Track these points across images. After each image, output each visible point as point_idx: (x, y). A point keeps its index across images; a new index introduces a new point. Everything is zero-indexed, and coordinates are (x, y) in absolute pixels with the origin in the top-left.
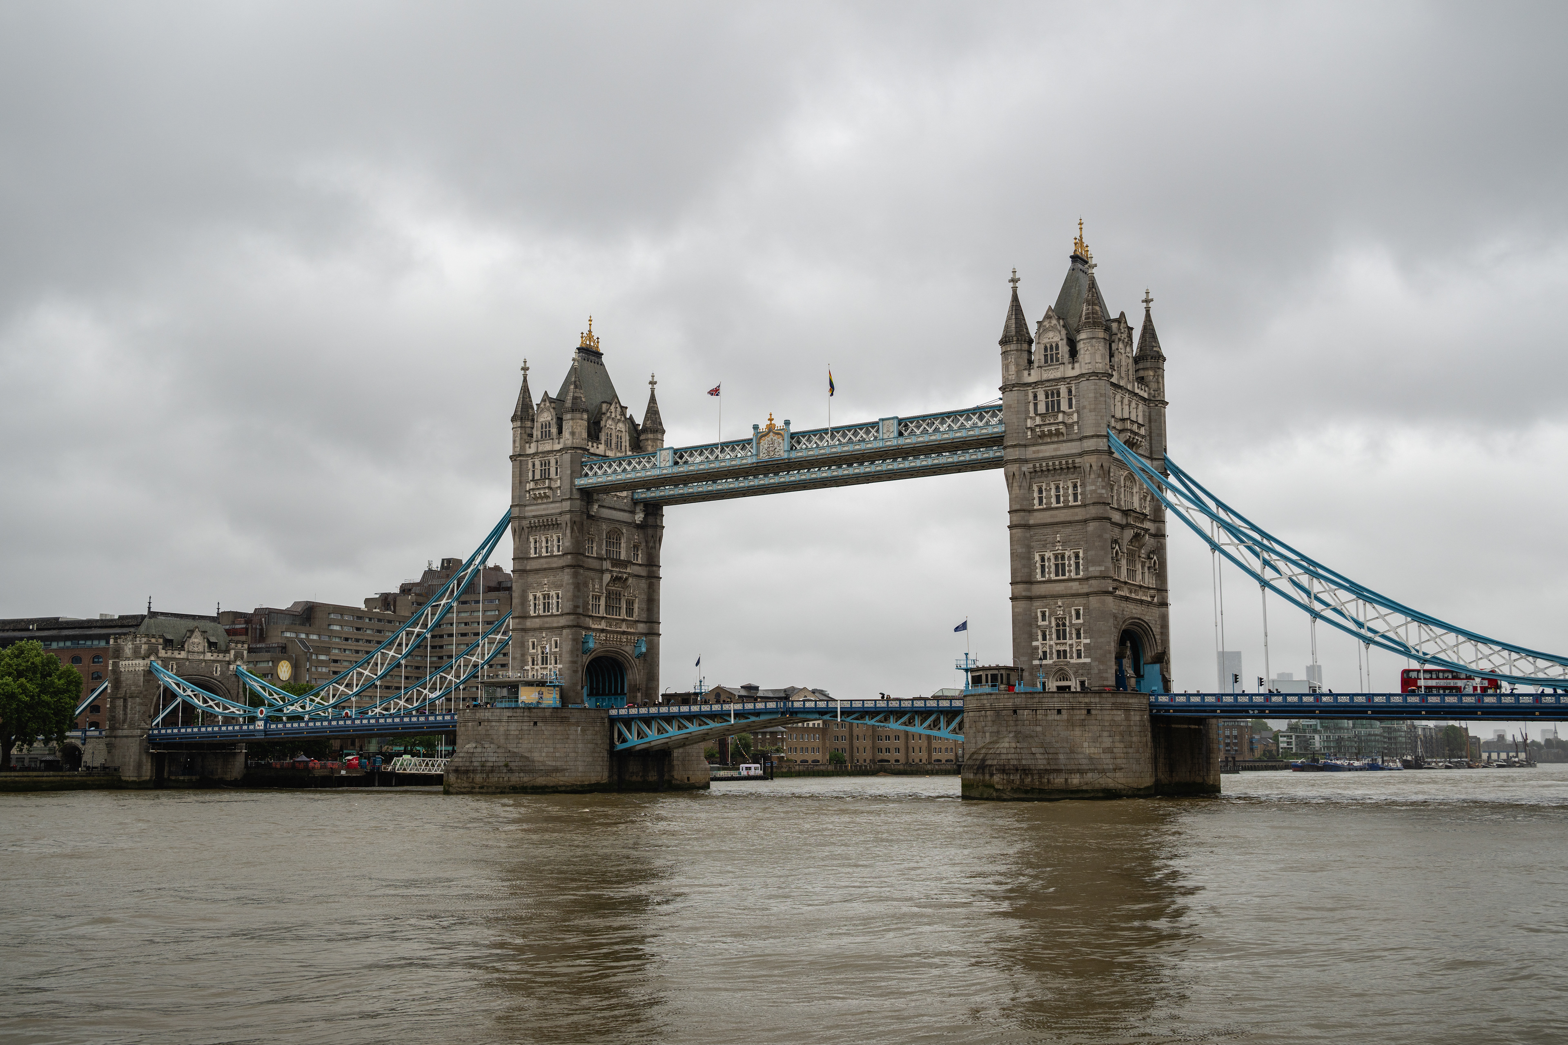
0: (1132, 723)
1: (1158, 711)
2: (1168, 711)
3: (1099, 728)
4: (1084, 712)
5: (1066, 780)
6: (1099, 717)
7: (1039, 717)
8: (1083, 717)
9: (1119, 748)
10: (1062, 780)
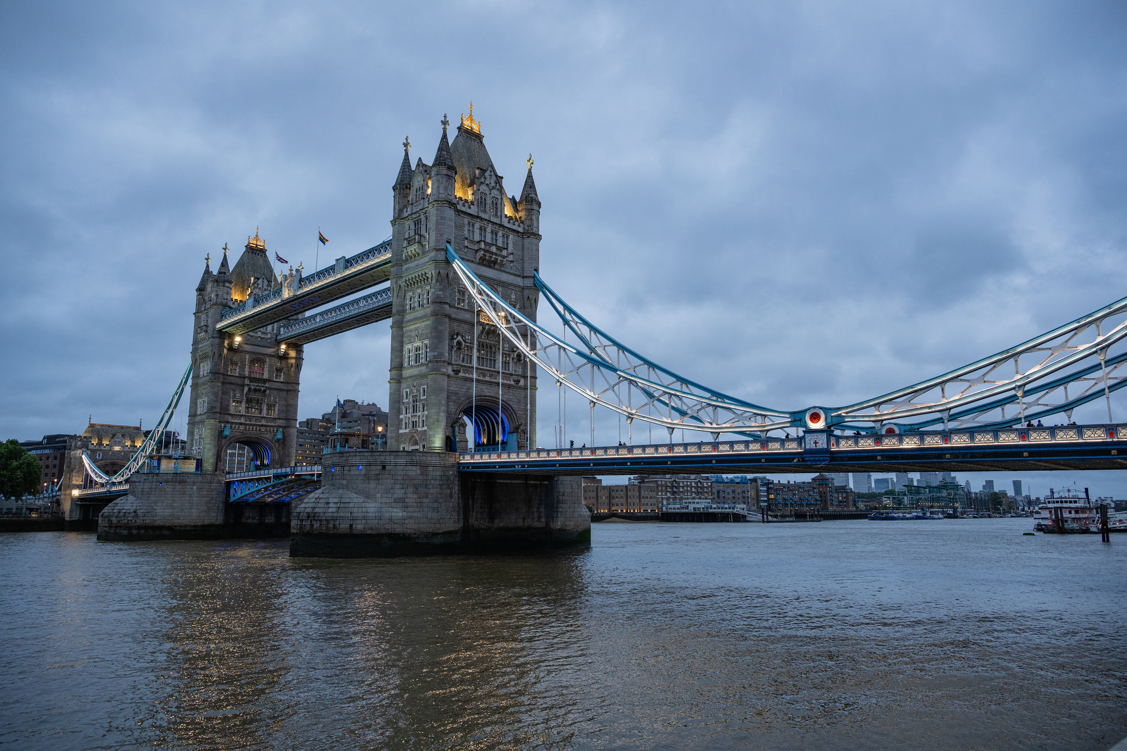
0: (430, 478)
1: (464, 468)
2: (468, 468)
3: (392, 481)
4: (381, 468)
5: (351, 526)
6: (393, 472)
7: (345, 472)
8: (377, 472)
9: (412, 498)
10: (348, 526)
